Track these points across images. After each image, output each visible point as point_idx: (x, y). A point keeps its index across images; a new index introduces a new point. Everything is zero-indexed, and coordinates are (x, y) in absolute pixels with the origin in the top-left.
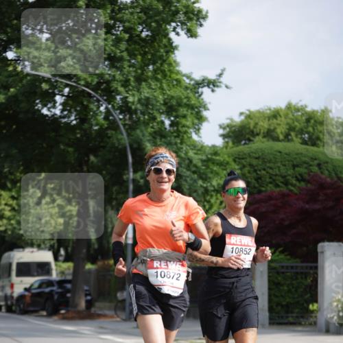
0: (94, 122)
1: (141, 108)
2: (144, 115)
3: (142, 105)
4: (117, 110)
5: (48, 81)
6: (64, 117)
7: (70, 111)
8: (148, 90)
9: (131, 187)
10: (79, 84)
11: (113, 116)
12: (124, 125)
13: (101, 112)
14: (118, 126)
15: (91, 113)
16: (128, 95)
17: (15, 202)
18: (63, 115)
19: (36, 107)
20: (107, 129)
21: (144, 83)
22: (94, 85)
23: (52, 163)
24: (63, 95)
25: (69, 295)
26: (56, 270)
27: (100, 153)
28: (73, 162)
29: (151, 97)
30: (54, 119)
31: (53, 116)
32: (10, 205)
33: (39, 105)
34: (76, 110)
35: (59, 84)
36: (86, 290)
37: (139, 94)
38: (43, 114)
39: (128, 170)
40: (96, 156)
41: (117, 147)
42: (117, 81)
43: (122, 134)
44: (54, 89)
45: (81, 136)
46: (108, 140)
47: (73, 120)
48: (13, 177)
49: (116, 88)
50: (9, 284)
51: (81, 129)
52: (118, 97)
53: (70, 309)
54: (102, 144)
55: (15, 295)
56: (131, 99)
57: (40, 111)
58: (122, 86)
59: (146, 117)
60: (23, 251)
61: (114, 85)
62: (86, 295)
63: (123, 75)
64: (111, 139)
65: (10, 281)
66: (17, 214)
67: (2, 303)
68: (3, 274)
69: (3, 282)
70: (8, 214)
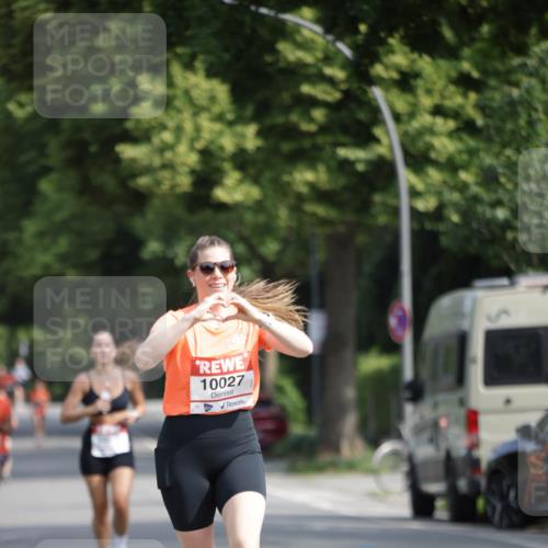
17: (473, 96)
32: (455, 114)
50: (462, 413)
55: (486, 455)
60: (512, 284)
65: (462, 402)
66: (482, 145)
67: (434, 487)
68: (434, 377)
69: (435, 406)
70: (444, 146)
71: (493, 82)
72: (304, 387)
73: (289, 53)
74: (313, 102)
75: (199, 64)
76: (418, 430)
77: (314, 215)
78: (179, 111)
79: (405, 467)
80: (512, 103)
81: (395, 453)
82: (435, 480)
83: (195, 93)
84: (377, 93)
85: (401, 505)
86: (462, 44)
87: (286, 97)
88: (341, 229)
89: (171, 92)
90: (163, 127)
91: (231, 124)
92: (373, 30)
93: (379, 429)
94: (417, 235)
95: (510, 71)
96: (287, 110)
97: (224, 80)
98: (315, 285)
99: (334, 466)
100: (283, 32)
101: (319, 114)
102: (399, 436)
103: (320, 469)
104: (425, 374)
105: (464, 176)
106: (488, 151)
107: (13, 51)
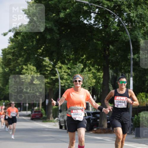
0: (112, 28)
1: (137, 20)
2: (139, 23)
3: (138, 18)
4: (124, 21)
5: (87, 5)
6: (96, 25)
7: (99, 22)
8: (141, 10)
9: (132, 62)
10: (104, 7)
11: (122, 24)
12: (128, 29)
13: (115, 22)
14: (125, 29)
15: (110, 23)
16: (130, 13)
17: (70, 70)
18: (95, 24)
19: (81, 20)
20: (119, 31)
21: (139, 6)
22: (112, 8)
23: (89, 49)
24: (95, 13)
25: (98, 120)
26: (92, 107)
27: (115, 44)
28: (100, 49)
29: (143, 13)
30: (90, 26)
31: (90, 24)
32: (67, 73)
33: (83, 19)
34: (102, 21)
35: (93, 7)
36: (108, 118)
37: (136, 12)
38: (84, 23)
39: (130, 53)
40: (113, 46)
41: (125, 41)
42: (125, 5)
43: (127, 34)
44: (90, 10)
45: (105, 35)
46: (119, 37)
47: (100, 27)
48: (68, 57)
49: (124, 9)
51: (105, 31)
52: (125, 14)
53: (99, 128)
54: (116, 39)
56: (132, 15)
57: (83, 22)
58: (127, 8)
59: (140, 24)
61: (123, 7)
62: (108, 120)
63: (127, 2)
64: (121, 37)
66: (71, 77)
67: (63, 125)
68: (63, 109)
69: (63, 113)
70: (66, 77)
71: (72, 68)
72: (45, 110)
73: (44, 63)
74: (48, 70)
75: (32, 64)
76: (61, 116)
77: (47, 86)
78: (29, 71)
79: (59, 122)
80: (75, 72)
81: (57, 120)
82: (63, 124)
83: (31, 68)
84: (56, 69)
85: (58, 127)
86: (68, 63)
87: (44, 69)
88: (51, 88)
89: (28, 68)
90: (26, 73)
91: (36, 73)
92: (56, 61)
93: (55, 116)
94: (61, 89)
95: (75, 67)
96: (44, 71)
97: (35, 67)
98: (47, 95)
99: (49, 121)
100: (44, 60)
101: (48, 72)
102: (58, 117)
103: (47, 122)
104: (62, 109)
105: (68, 81)
106: (71, 78)
107: (6, 62)
